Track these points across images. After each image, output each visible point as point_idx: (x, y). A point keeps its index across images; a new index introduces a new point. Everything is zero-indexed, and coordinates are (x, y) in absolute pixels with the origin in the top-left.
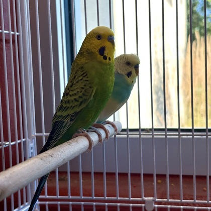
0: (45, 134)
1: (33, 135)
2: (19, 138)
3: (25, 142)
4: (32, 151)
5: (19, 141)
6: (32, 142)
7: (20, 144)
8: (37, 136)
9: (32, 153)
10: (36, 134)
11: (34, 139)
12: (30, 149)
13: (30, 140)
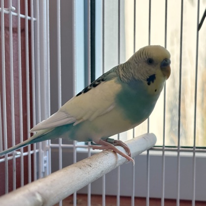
0: (62, 145)
1: (47, 146)
2: (32, 149)
3: (38, 153)
4: (45, 165)
5: (31, 152)
6: (46, 155)
7: (32, 155)
8: (52, 148)
9: (45, 167)
10: (51, 145)
11: (48, 150)
12: (44, 162)
13: (43, 152)
